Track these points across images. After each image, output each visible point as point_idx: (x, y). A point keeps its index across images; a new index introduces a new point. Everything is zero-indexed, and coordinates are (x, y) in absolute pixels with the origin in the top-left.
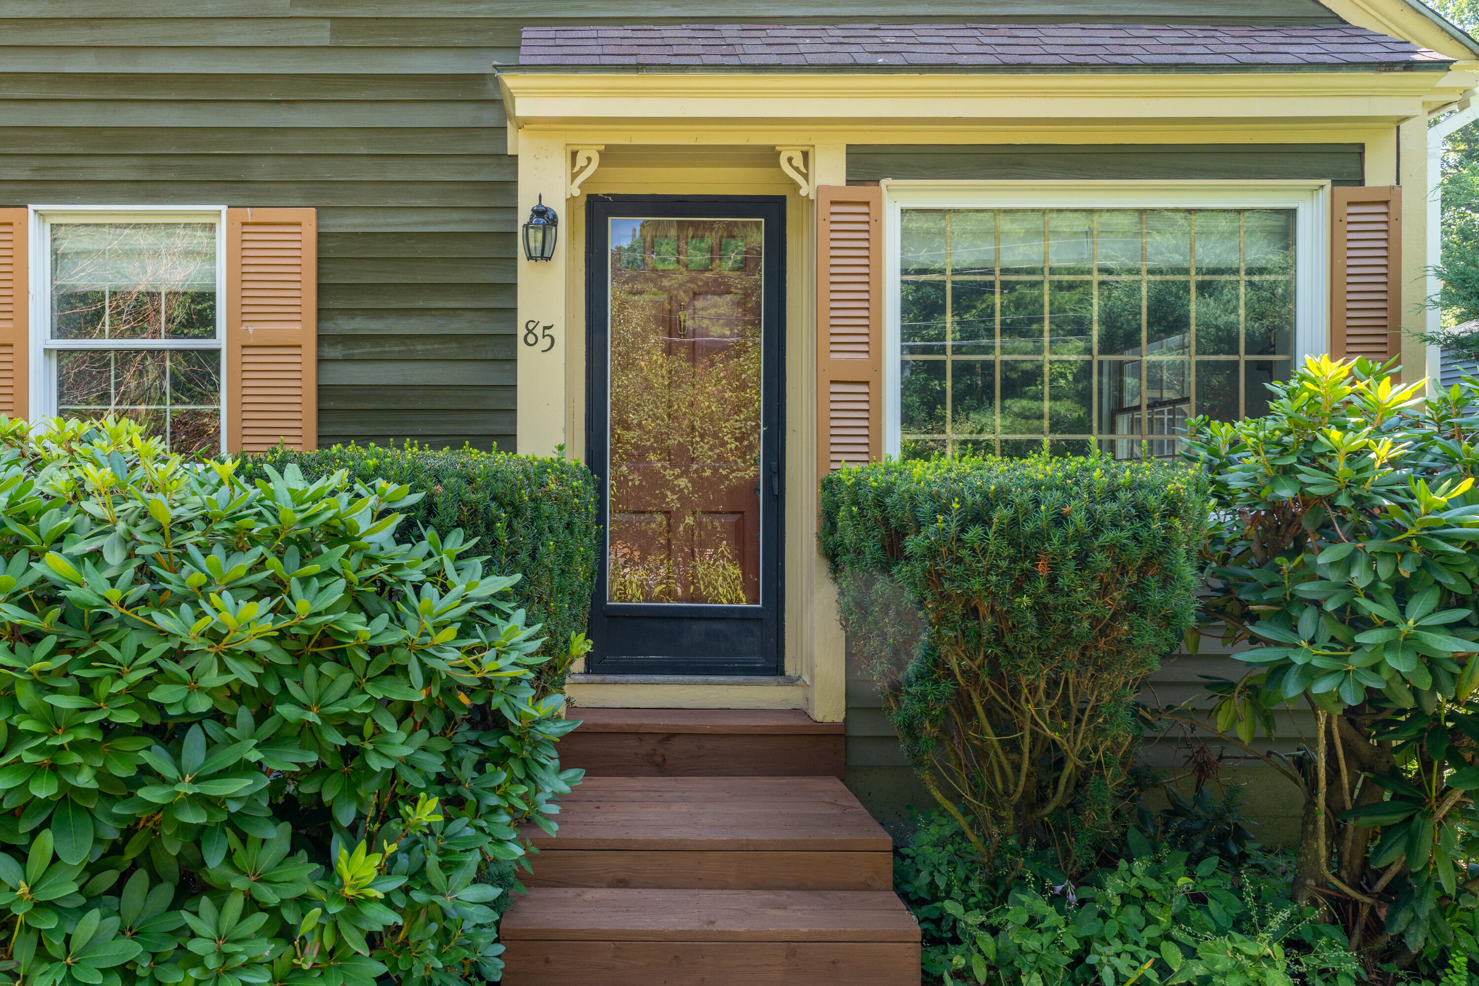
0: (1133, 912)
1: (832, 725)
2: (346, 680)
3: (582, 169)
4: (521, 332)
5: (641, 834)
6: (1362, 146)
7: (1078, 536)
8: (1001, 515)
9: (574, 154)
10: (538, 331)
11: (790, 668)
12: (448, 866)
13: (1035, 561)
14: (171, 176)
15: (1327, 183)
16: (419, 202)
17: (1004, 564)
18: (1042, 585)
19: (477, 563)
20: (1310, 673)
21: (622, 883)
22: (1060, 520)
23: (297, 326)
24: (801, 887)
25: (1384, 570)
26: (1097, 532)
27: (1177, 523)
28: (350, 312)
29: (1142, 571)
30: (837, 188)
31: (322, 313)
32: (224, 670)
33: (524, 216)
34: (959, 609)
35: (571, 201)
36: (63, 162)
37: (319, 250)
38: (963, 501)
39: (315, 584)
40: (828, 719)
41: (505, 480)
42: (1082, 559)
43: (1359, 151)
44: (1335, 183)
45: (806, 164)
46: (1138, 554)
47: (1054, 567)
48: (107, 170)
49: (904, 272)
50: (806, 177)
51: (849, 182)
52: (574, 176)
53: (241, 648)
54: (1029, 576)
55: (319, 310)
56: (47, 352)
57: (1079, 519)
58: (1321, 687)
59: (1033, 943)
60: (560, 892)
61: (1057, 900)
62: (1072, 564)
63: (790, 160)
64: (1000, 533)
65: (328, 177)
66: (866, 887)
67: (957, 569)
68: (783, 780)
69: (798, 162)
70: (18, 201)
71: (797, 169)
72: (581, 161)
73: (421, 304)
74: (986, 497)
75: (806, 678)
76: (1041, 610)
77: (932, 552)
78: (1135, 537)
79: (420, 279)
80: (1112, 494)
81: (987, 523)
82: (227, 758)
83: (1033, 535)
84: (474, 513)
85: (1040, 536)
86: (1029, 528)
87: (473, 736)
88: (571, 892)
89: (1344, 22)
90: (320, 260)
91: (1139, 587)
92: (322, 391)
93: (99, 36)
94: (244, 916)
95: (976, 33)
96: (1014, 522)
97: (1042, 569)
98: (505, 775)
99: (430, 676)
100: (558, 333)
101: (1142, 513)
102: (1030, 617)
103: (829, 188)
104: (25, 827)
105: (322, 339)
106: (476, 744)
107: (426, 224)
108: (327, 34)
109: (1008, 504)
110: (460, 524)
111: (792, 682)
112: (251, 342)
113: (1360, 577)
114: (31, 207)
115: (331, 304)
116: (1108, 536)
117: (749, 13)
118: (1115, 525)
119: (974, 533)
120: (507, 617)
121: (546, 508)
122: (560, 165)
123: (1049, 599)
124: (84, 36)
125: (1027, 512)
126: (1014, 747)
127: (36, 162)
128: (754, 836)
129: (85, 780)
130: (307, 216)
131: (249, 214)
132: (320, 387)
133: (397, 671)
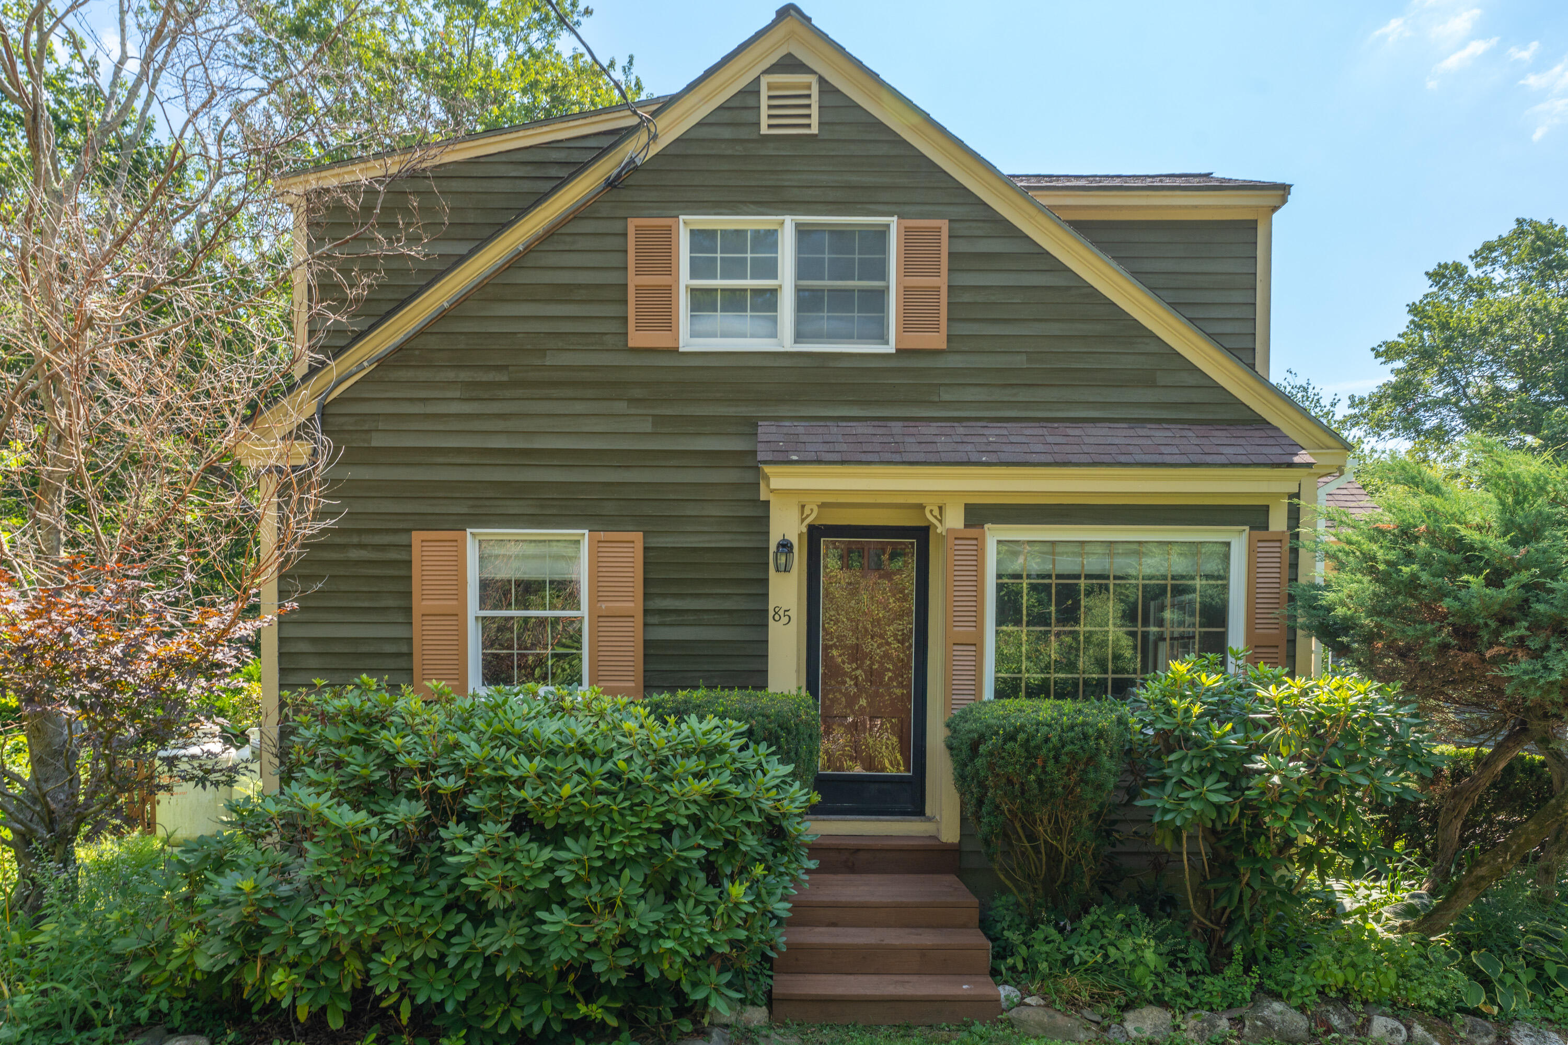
0: (1096, 933)
1: (952, 844)
2: (729, 812)
3: (808, 516)
4: (771, 613)
5: (843, 899)
6: (1268, 506)
7: (1054, 748)
8: (1021, 736)
9: (803, 507)
10: (781, 613)
11: (928, 812)
12: (770, 894)
13: (1036, 758)
14: (555, 511)
15: (1247, 528)
16: (706, 529)
17: (1023, 760)
18: (1039, 770)
19: (775, 758)
20: (1165, 811)
21: (834, 925)
22: (1047, 740)
23: (632, 604)
24: (929, 926)
25: (1196, 764)
26: (1063, 746)
27: (1102, 742)
28: (664, 596)
29: (1087, 764)
30: (959, 530)
31: (647, 596)
32: (687, 808)
33: (773, 548)
34: (1004, 780)
35: (800, 535)
36: (487, 503)
37: (645, 557)
38: (1004, 730)
39: (717, 771)
40: (950, 841)
41: (783, 717)
42: (1056, 759)
43: (1265, 510)
44: (1252, 528)
45: (941, 514)
46: (1084, 757)
47: (1045, 762)
48: (514, 508)
49: (999, 576)
50: (940, 521)
51: (966, 526)
52: (803, 520)
53: (692, 798)
54: (1034, 765)
55: (645, 594)
56: (477, 618)
57: (1055, 740)
58: (1168, 817)
59: (1046, 948)
60: (801, 929)
61: (1061, 930)
62: (1052, 761)
63: (931, 511)
64: (1021, 745)
65: (650, 512)
66: (965, 926)
67: (1001, 762)
68: (923, 876)
69: (936, 512)
70: (459, 526)
71: (935, 517)
72: (807, 511)
73: (707, 591)
74: (1015, 728)
75: (938, 817)
76: (1040, 782)
77: (991, 754)
78: (1082, 747)
79: (706, 576)
80: (1072, 728)
81: (1016, 741)
82: (691, 842)
83: (1035, 747)
84: (770, 734)
85: (1038, 747)
86: (1033, 744)
87: (769, 841)
88: (807, 929)
89: (1269, 423)
90: (645, 563)
91: (1084, 771)
92: (647, 644)
93: (510, 425)
94: (695, 907)
95: (1045, 431)
96: (1027, 740)
97: (1039, 763)
98: (786, 859)
99: (760, 810)
100: (793, 614)
101: (1086, 737)
102: (1035, 785)
103: (953, 530)
104: (618, 867)
105: (646, 612)
106: (772, 844)
107: (709, 542)
108: (650, 425)
109: (1024, 732)
110: (764, 739)
111: (930, 820)
112: (604, 614)
113: (1186, 767)
114: (469, 531)
115: (652, 590)
116: (1069, 748)
117: (908, 415)
118: (1072, 743)
119: (1010, 745)
120: (791, 786)
121: (801, 728)
122: (795, 514)
123: (1043, 777)
124: (500, 425)
125: (1033, 736)
126: (1037, 850)
127: (471, 503)
128: (904, 900)
129: (641, 849)
130: (638, 537)
131: (602, 535)
132: (645, 641)
133: (748, 808)
